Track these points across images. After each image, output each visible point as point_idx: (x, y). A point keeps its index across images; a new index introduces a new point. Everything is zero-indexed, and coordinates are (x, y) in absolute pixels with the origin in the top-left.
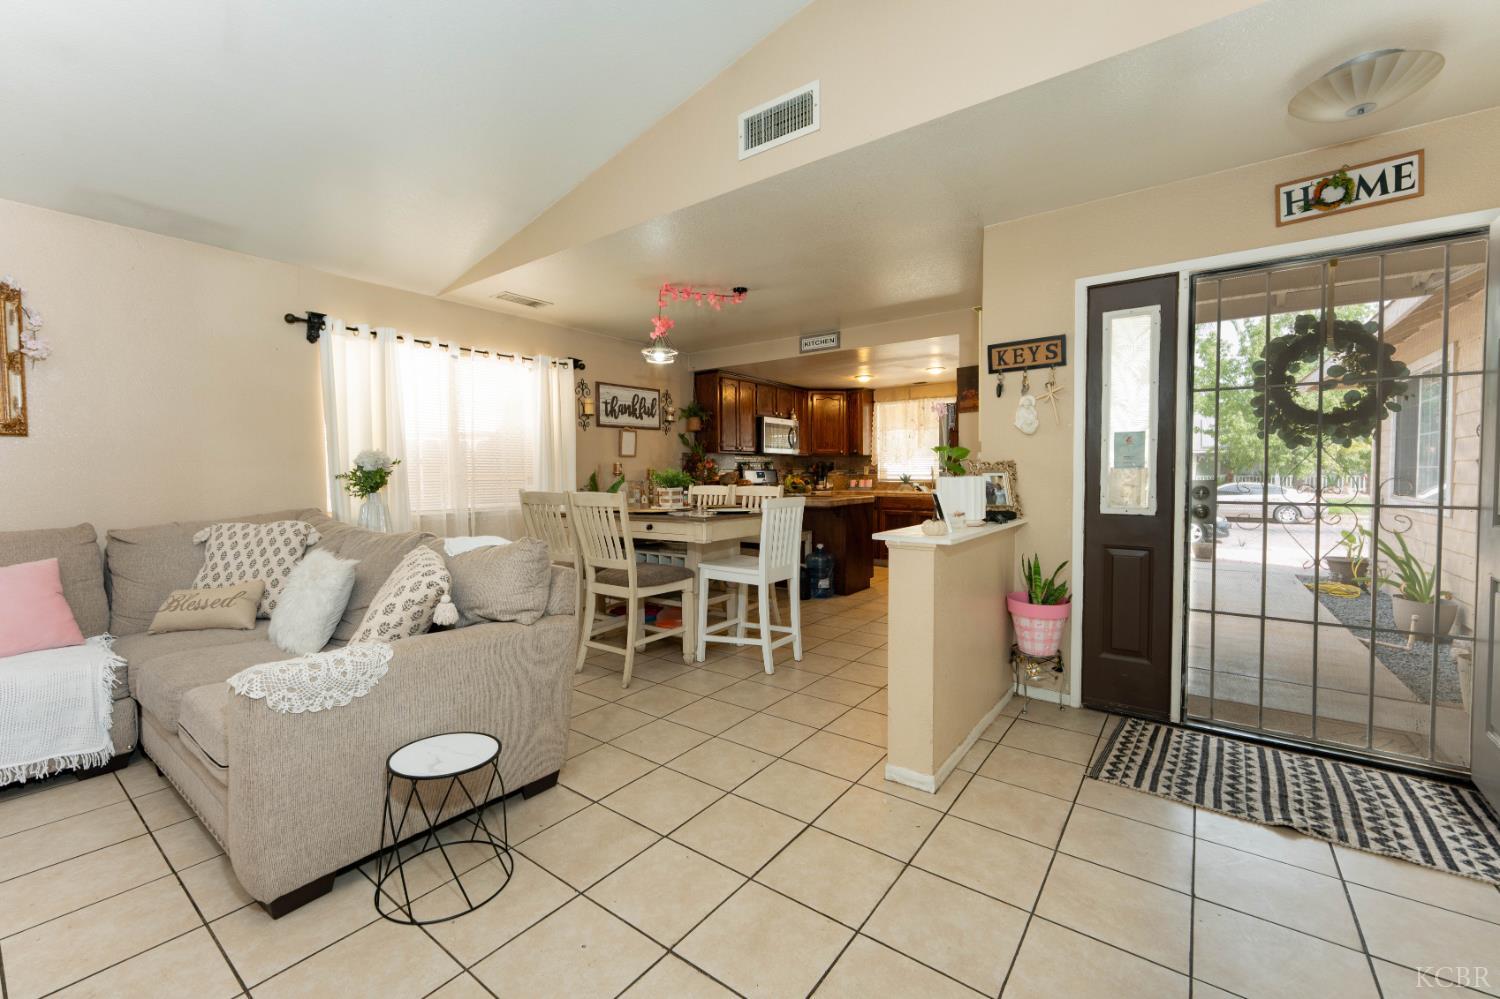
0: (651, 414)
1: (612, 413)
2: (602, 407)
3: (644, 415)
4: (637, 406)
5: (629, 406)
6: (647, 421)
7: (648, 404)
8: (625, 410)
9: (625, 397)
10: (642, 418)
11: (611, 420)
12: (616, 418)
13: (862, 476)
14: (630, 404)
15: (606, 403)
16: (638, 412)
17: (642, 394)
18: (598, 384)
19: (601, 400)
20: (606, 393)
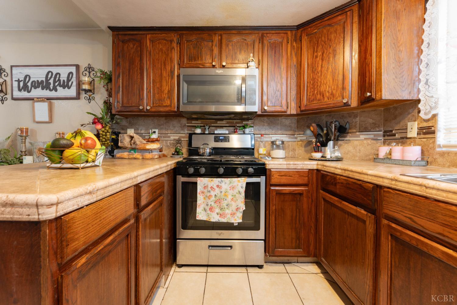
0: (66, 85)
1: (25, 88)
2: (15, 84)
3: (58, 88)
4: (51, 81)
5: (42, 81)
6: (61, 92)
7: (64, 77)
8: (37, 85)
9: (39, 75)
10: (56, 90)
11: (24, 94)
12: (29, 92)
13: (404, 140)
14: (44, 79)
15: (19, 81)
16: (51, 86)
17: (55, 70)
18: (12, 67)
19: (14, 79)
20: (19, 74)
